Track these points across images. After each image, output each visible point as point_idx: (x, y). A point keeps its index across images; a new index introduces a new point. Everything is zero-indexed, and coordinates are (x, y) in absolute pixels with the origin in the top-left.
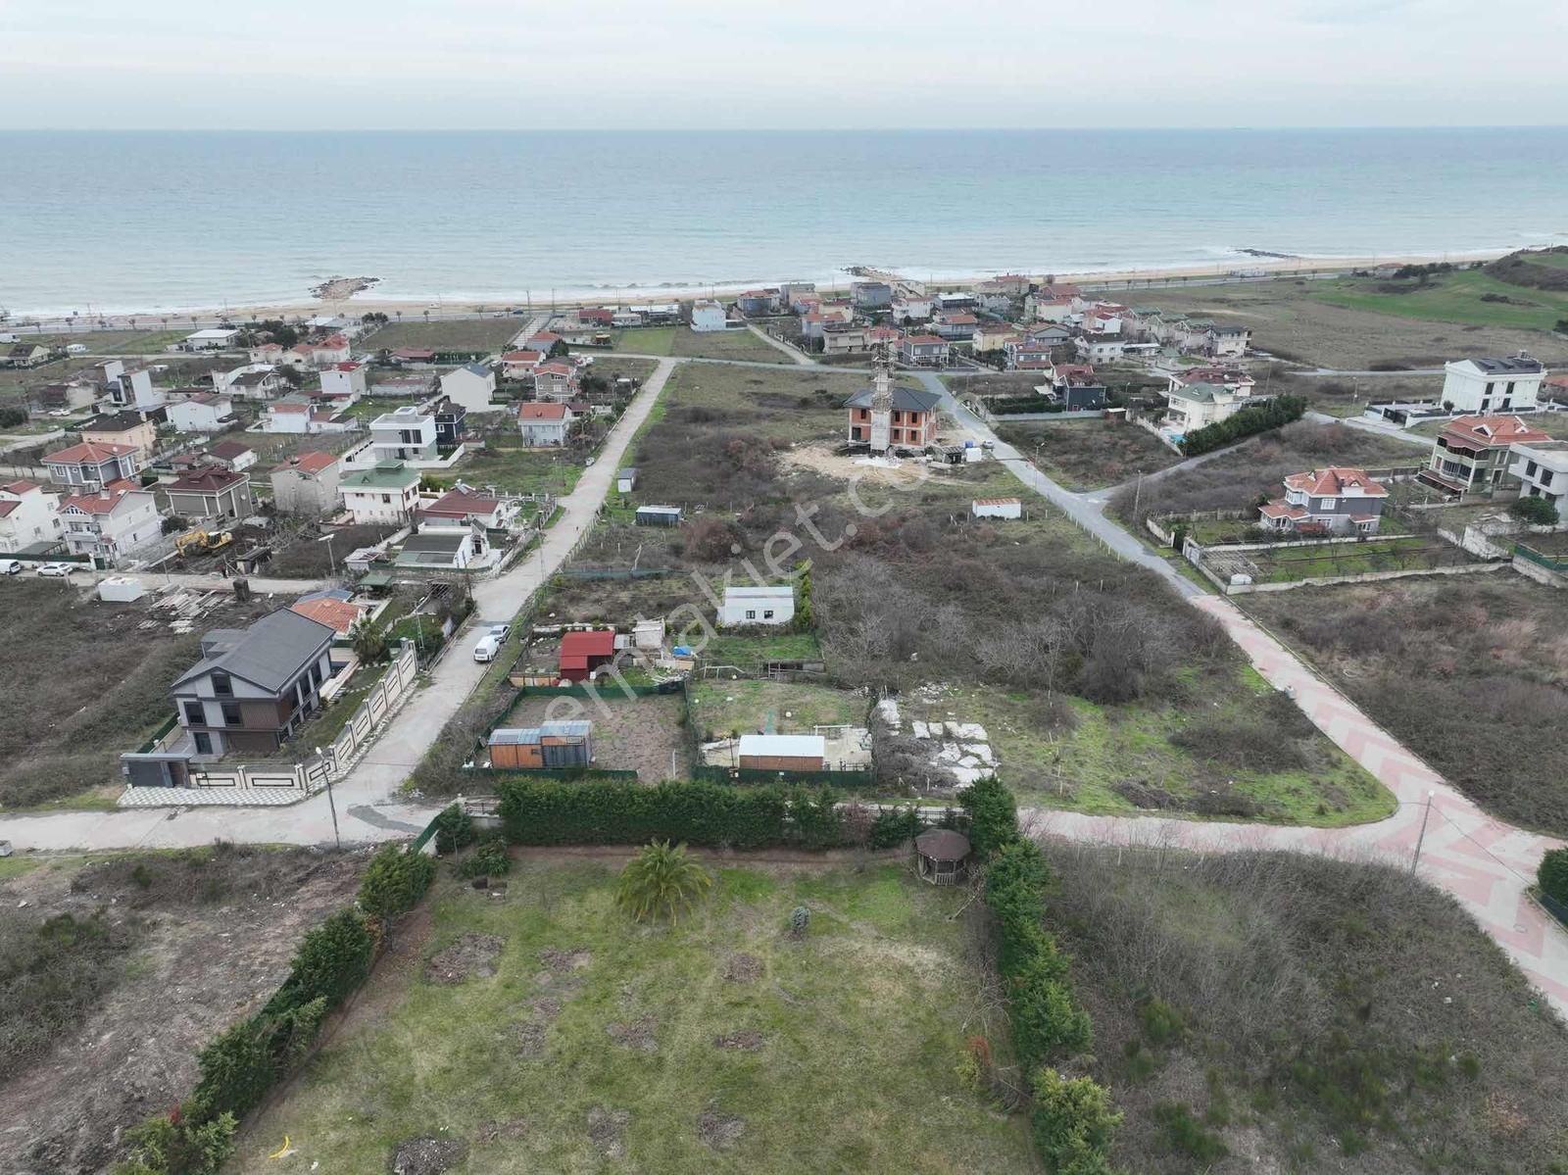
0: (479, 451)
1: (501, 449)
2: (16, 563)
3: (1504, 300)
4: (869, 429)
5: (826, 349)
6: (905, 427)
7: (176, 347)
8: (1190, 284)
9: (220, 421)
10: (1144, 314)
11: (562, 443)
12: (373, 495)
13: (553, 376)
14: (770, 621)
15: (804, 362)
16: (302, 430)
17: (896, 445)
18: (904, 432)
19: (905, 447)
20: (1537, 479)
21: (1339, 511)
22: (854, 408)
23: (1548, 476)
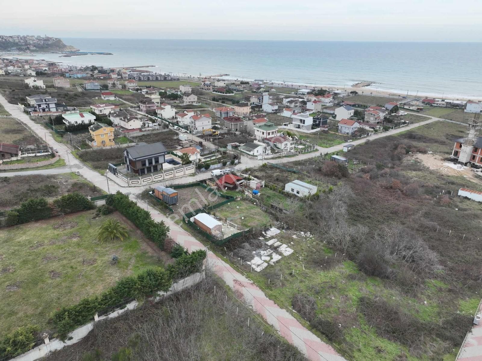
2: (178, 128)
7: (294, 93)
9: (273, 110)
11: (349, 134)
12: (261, 132)
13: (371, 114)
14: (297, 195)
16: (289, 116)
17: (472, 162)
18: (478, 157)
19: (476, 164)
22: (457, 142)
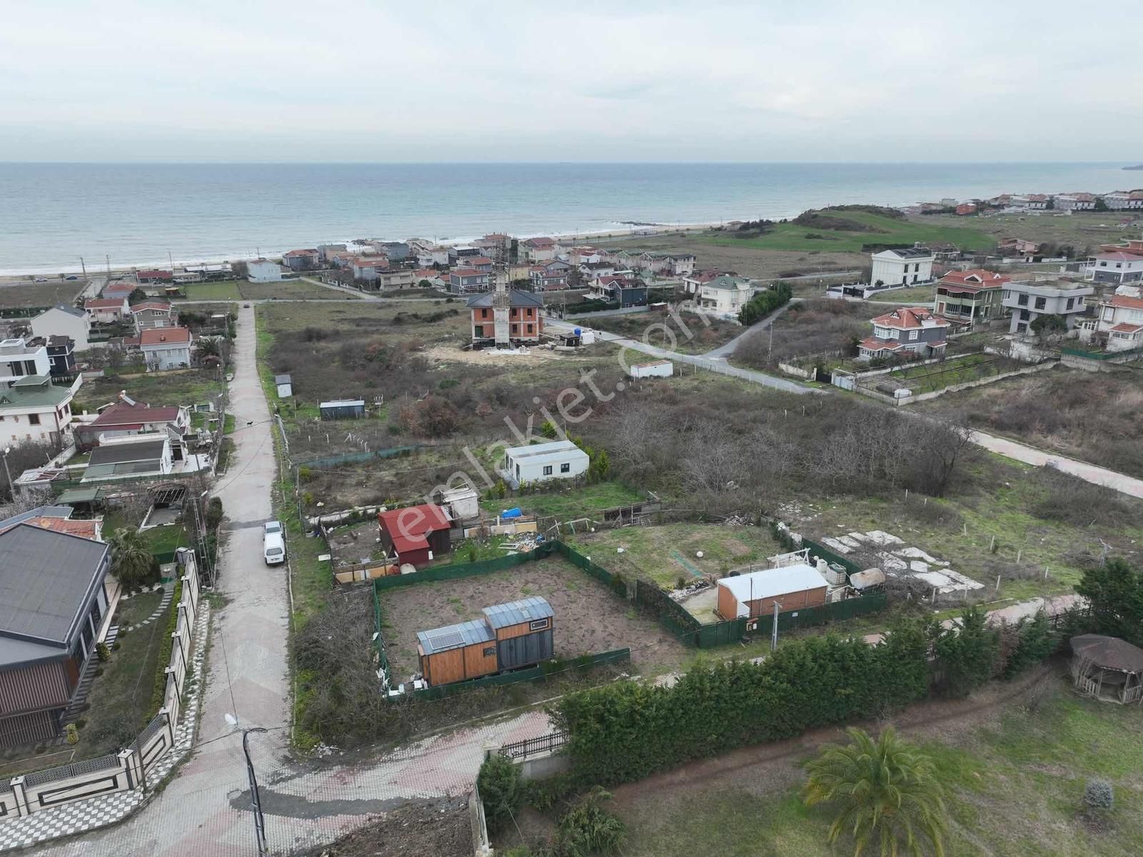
0: (99, 380)
1: (125, 376)
3: (819, 237)
4: (492, 327)
5: (382, 287)
6: (522, 322)
8: (614, 239)
10: (612, 252)
11: (189, 364)
12: (16, 418)
13: (153, 311)
14: (566, 475)
15: (367, 297)
17: (515, 338)
18: (522, 326)
19: (523, 339)
20: (1031, 306)
21: (920, 340)
22: (476, 308)
23: (1041, 302)
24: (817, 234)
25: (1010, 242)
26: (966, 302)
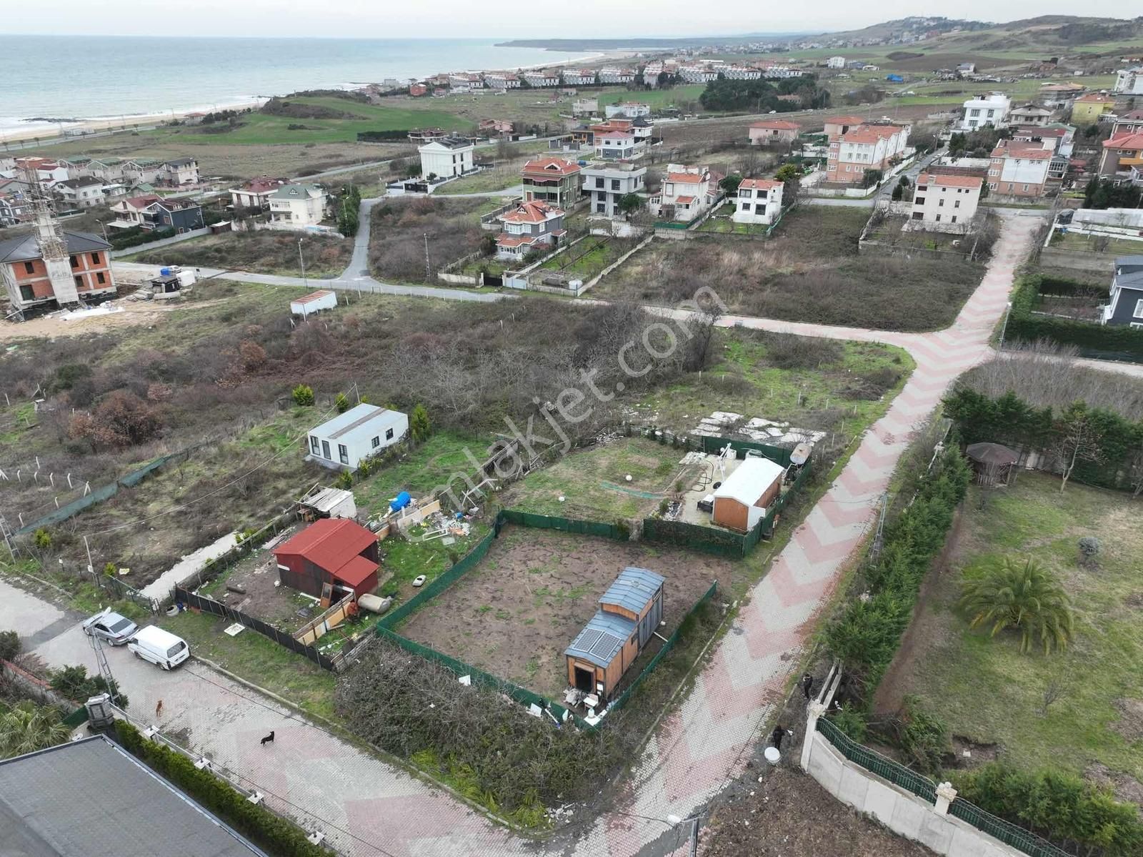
3: (302, 127)
4: (46, 282)
6: (89, 271)
14: (391, 441)
17: (85, 294)
18: (89, 275)
19: (94, 292)
20: (608, 187)
21: (546, 232)
22: (15, 263)
23: (616, 184)
24: (299, 124)
25: (488, 123)
26: (552, 190)
